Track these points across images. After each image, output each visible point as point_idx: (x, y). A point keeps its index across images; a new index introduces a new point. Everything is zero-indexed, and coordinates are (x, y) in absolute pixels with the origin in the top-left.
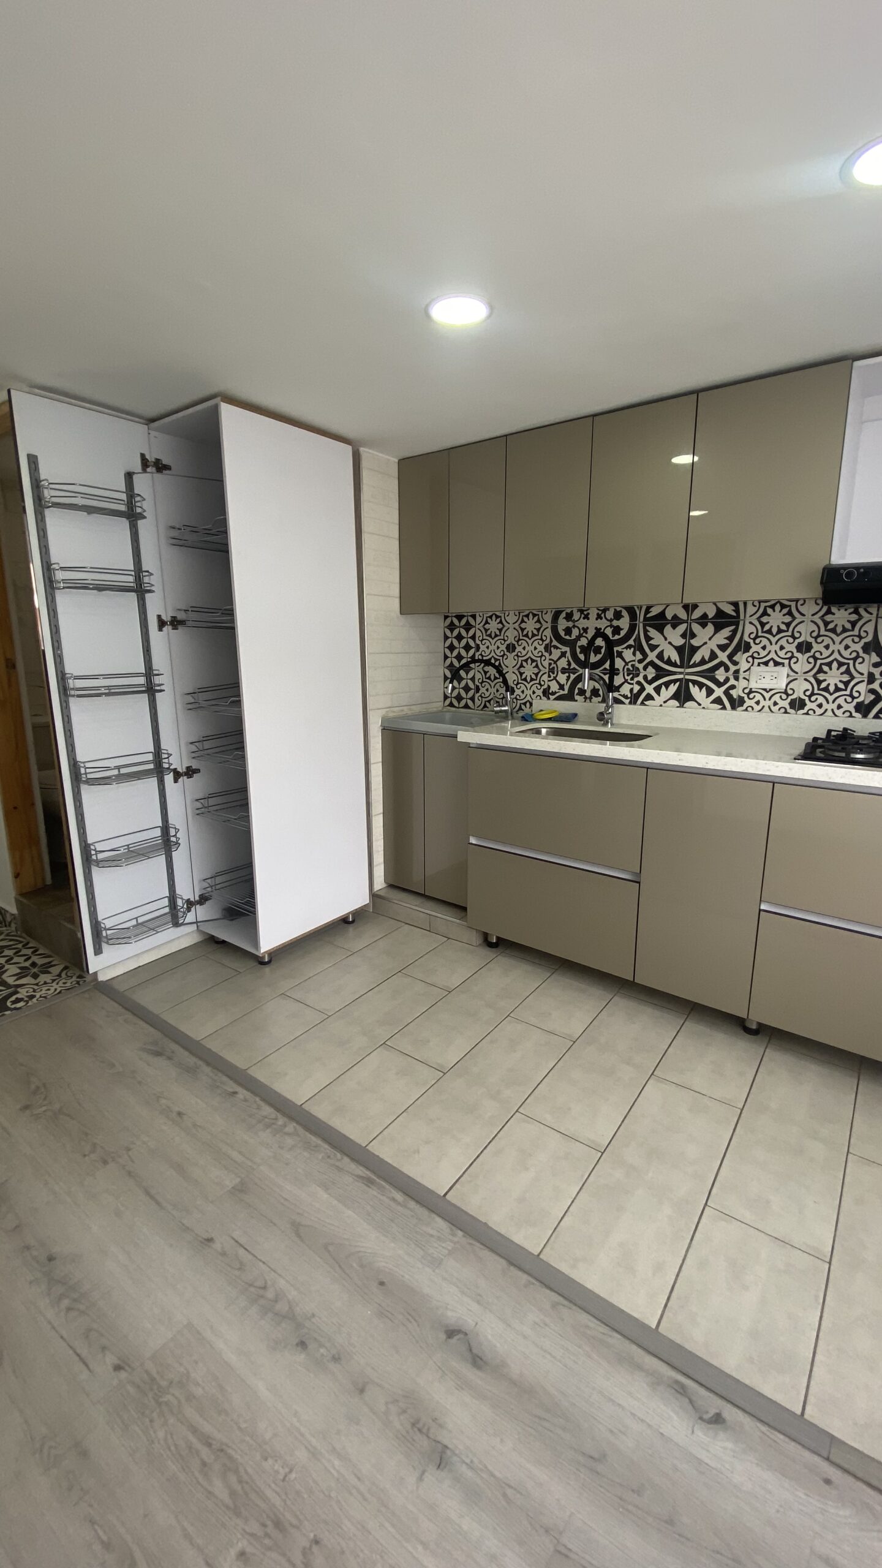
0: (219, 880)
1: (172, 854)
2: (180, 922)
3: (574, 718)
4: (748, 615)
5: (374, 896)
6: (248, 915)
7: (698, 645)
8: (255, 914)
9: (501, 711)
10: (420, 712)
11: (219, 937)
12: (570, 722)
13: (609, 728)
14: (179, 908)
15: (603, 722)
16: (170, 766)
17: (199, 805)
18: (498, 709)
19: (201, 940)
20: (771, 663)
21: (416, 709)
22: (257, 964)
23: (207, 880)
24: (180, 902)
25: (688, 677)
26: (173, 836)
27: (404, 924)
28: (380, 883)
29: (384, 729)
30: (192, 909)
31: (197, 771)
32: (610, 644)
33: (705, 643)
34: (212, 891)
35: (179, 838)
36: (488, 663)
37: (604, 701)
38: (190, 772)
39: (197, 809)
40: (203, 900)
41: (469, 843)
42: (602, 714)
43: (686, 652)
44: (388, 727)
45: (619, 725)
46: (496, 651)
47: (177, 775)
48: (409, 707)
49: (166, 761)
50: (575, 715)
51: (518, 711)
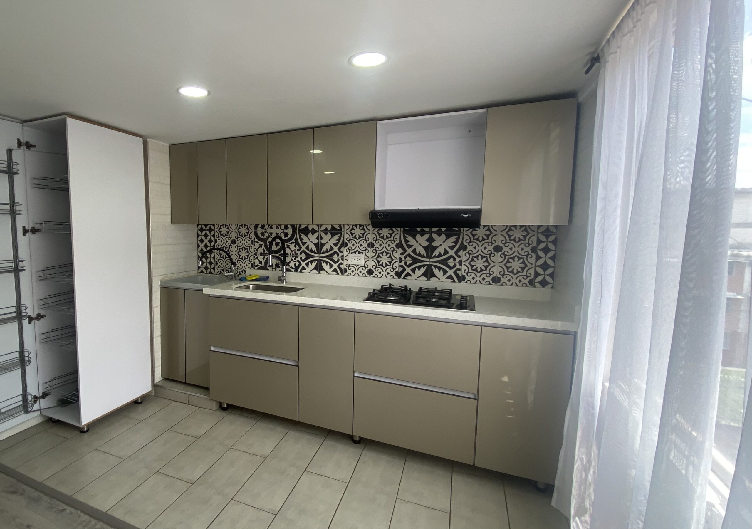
0: (55, 382)
1: (25, 367)
2: (29, 410)
3: (268, 279)
4: (345, 230)
5: (155, 386)
6: (75, 403)
7: (325, 243)
8: (79, 402)
9: (229, 276)
10: (184, 276)
11: (54, 418)
12: (265, 281)
13: (284, 285)
14: (29, 401)
15: (281, 281)
16: (26, 314)
17: (44, 337)
18: (227, 274)
19: (44, 420)
20: (357, 252)
21: (182, 275)
22: (79, 432)
23: (47, 383)
24: (29, 398)
25: (321, 259)
26: (27, 357)
27: (173, 401)
28: (158, 377)
29: (162, 287)
30: (37, 401)
31: (44, 316)
32: (283, 241)
33: (327, 242)
34: (51, 390)
35: (31, 358)
36: (221, 249)
37: (281, 270)
38: (39, 317)
39: (43, 339)
40: (45, 395)
41: (211, 351)
42: (280, 277)
43: (319, 246)
44: (164, 286)
45: (290, 283)
46: (226, 243)
47: (31, 319)
48: (177, 274)
49: (24, 311)
50: (268, 278)
51: (239, 275)
